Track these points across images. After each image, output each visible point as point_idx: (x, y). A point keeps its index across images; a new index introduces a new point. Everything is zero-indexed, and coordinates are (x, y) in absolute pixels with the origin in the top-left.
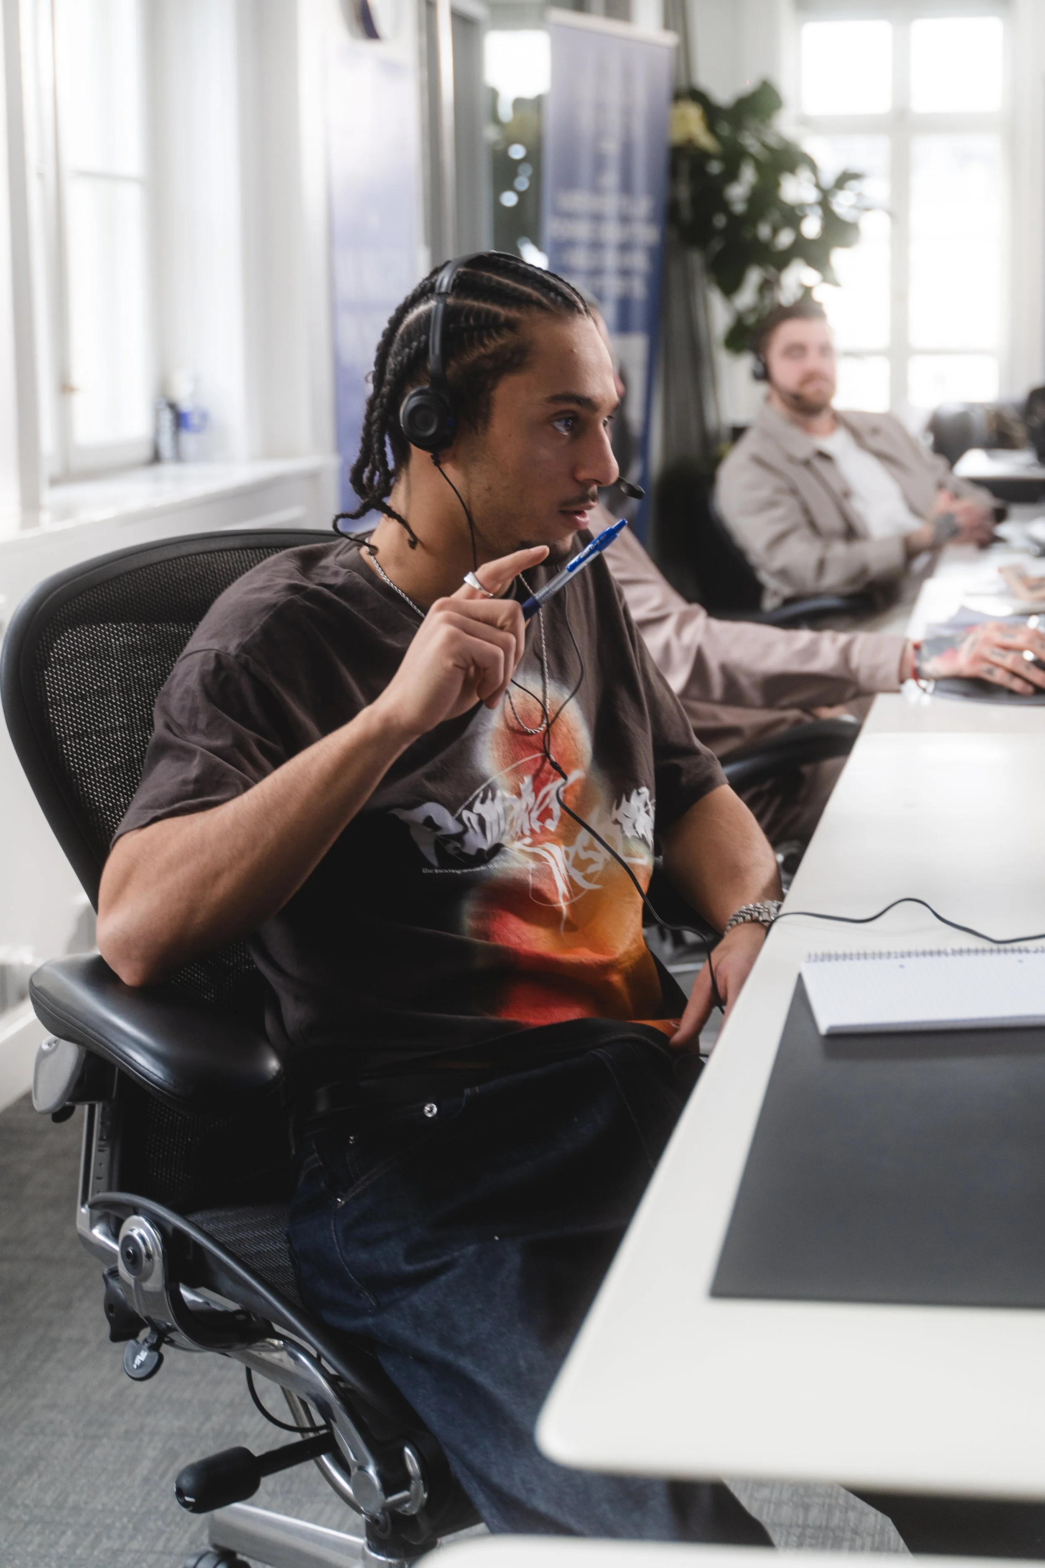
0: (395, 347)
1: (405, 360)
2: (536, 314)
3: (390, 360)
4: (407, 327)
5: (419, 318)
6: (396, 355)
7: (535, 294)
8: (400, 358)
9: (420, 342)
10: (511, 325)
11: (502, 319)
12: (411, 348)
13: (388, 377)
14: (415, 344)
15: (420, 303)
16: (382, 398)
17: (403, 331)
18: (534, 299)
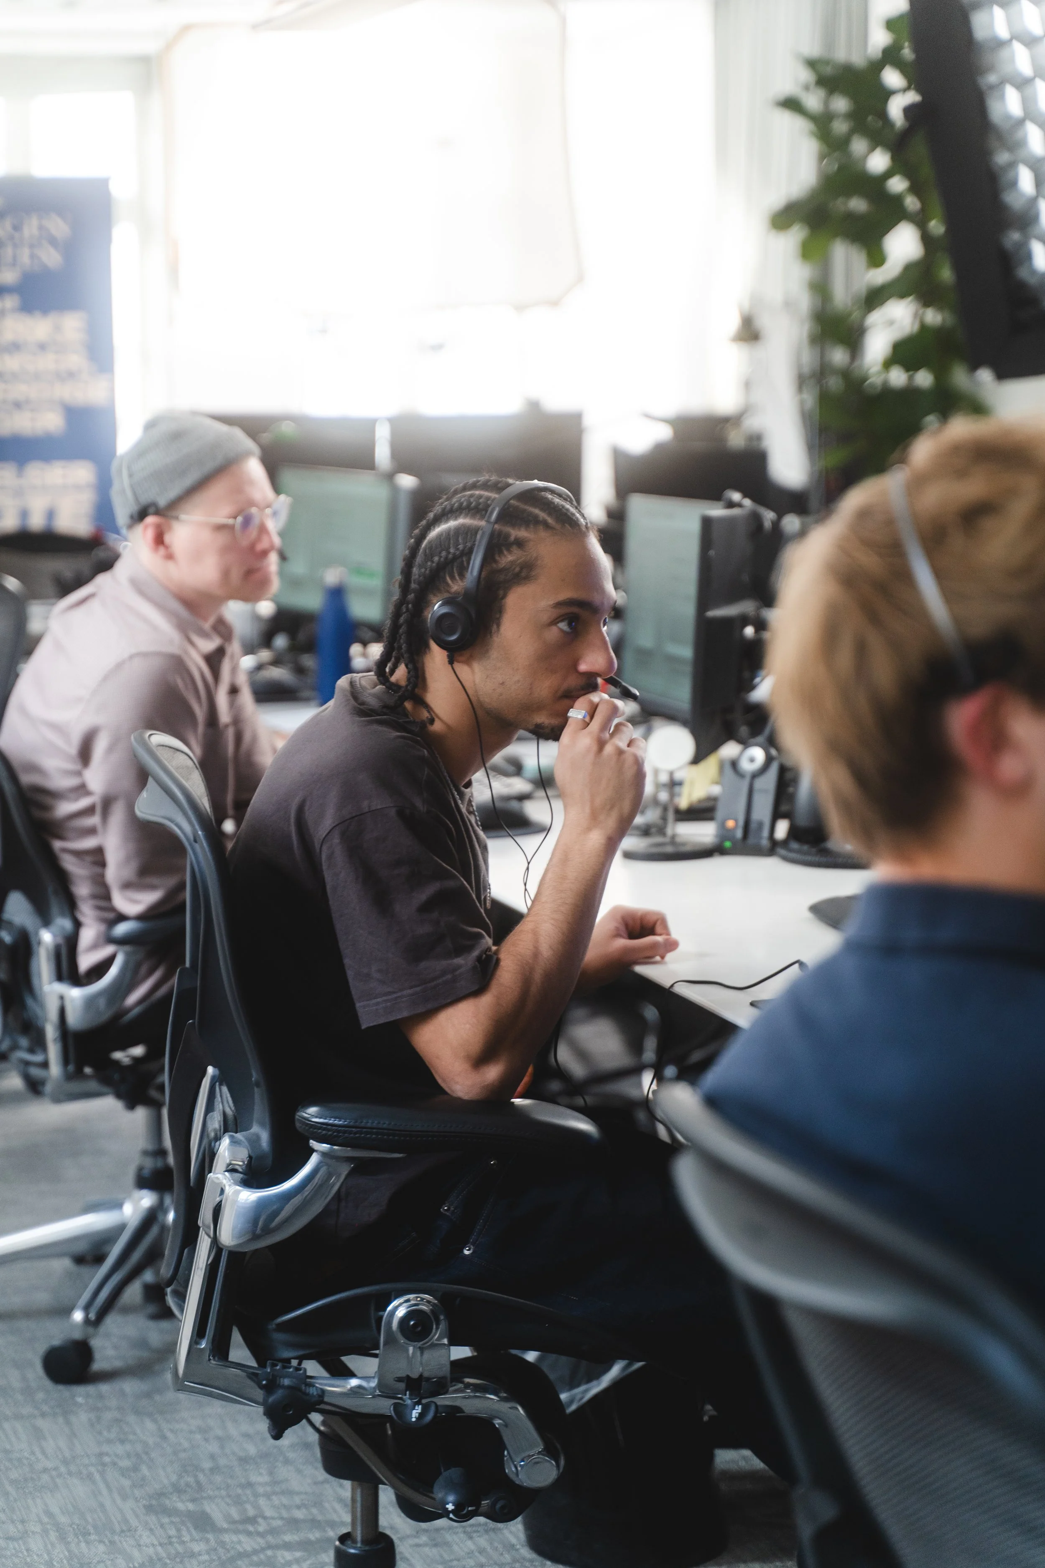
0: (419, 559)
1: (427, 572)
2: (543, 533)
3: (415, 570)
4: (430, 542)
5: (439, 536)
6: (420, 566)
7: (542, 515)
8: (423, 570)
9: (441, 557)
10: (520, 543)
11: (512, 538)
12: (433, 562)
13: (413, 586)
14: (436, 559)
15: (441, 522)
16: (408, 604)
17: (426, 545)
18: (541, 519)
